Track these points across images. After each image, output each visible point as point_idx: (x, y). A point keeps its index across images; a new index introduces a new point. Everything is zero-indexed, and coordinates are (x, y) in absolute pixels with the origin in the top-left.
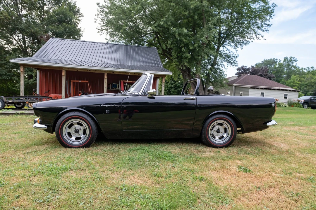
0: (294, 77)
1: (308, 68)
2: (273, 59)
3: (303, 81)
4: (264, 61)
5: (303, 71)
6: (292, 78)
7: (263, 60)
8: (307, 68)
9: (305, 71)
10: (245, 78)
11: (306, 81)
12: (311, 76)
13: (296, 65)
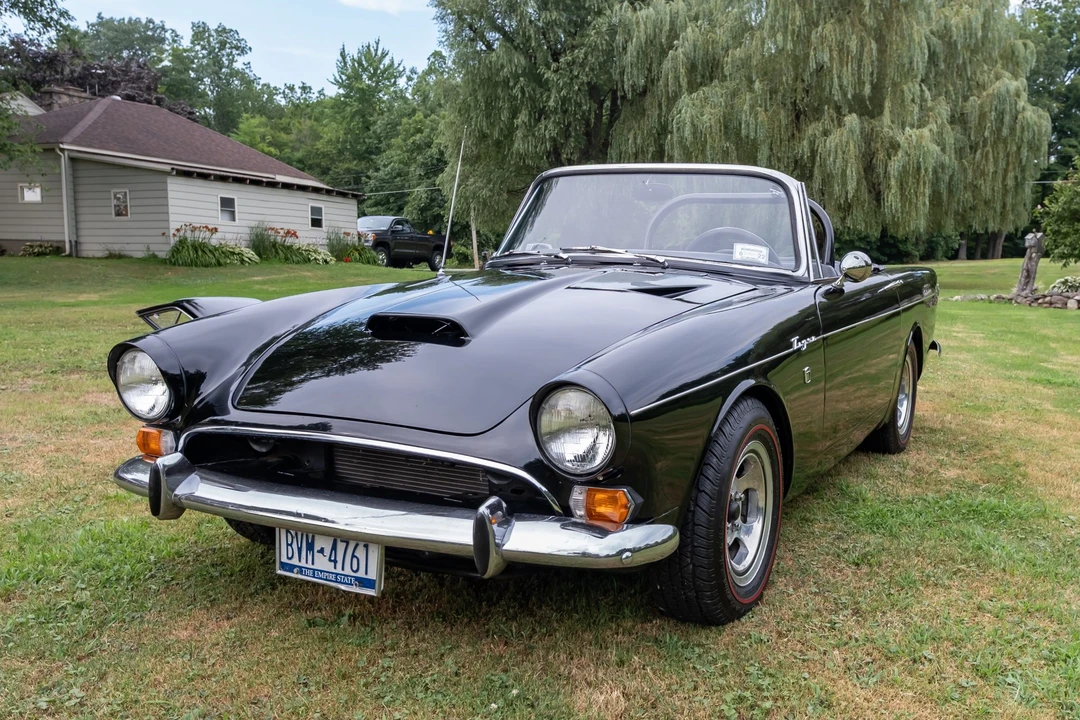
0: (250, 123)
1: (292, 88)
2: (144, 21)
3: (286, 144)
4: (99, 24)
5: (271, 99)
6: (241, 126)
7: (94, 20)
8: (287, 91)
9: (281, 100)
10: (105, 111)
11: (297, 145)
12: (311, 127)
13: (247, 71)
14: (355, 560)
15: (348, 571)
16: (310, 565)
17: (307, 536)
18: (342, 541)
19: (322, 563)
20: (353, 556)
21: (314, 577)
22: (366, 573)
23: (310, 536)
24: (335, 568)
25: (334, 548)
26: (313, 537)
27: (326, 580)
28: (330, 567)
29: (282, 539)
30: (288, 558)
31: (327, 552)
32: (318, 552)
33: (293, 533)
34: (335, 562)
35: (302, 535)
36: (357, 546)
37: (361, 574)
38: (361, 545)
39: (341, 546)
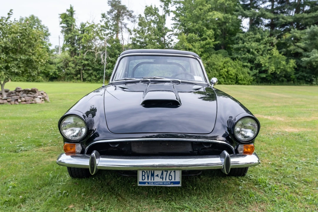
14: (170, 177)
15: (168, 180)
16: (152, 181)
17: (151, 172)
18: (165, 171)
19: (157, 179)
20: (170, 175)
21: (154, 184)
22: (175, 180)
23: (153, 171)
24: (163, 180)
25: (162, 174)
26: (154, 172)
27: (159, 184)
28: (161, 180)
29: (140, 174)
30: (143, 180)
31: (160, 176)
32: (156, 176)
33: (145, 171)
34: (163, 178)
35: (149, 172)
36: (171, 172)
37: (173, 180)
38: (173, 171)
39: (165, 173)
